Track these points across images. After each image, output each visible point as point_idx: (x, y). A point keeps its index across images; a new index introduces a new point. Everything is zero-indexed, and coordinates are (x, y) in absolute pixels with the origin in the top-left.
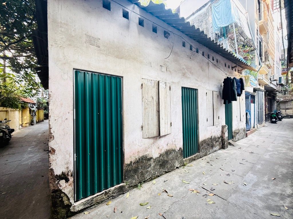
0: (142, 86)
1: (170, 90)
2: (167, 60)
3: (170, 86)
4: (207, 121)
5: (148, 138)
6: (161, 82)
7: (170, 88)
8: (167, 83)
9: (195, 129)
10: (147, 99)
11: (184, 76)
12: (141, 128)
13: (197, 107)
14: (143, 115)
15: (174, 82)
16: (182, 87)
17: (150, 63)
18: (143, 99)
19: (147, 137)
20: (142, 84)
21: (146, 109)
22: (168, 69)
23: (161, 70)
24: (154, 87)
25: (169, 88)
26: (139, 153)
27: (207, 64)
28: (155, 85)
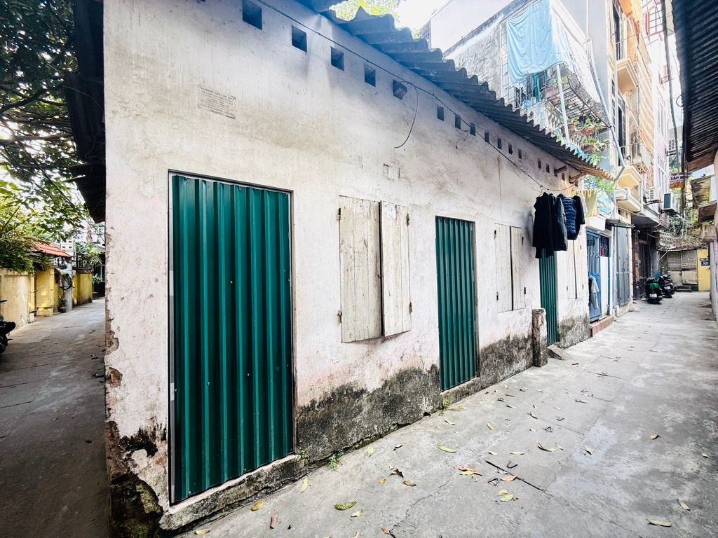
0: (340, 214)
1: (408, 224)
2: (400, 151)
3: (408, 215)
4: (498, 299)
5: (356, 342)
6: (385, 204)
7: (408, 220)
8: (401, 208)
9: (469, 320)
10: (352, 246)
11: (441, 189)
12: (338, 317)
13: (472, 266)
14: (342, 285)
15: (417, 206)
16: (437, 218)
17: (360, 158)
18: (342, 246)
19: (353, 339)
20: (340, 210)
21: (349, 270)
22: (403, 172)
23: (386, 175)
24: (368, 217)
25: (406, 220)
26: (332, 379)
27: (497, 162)
28: (372, 211)
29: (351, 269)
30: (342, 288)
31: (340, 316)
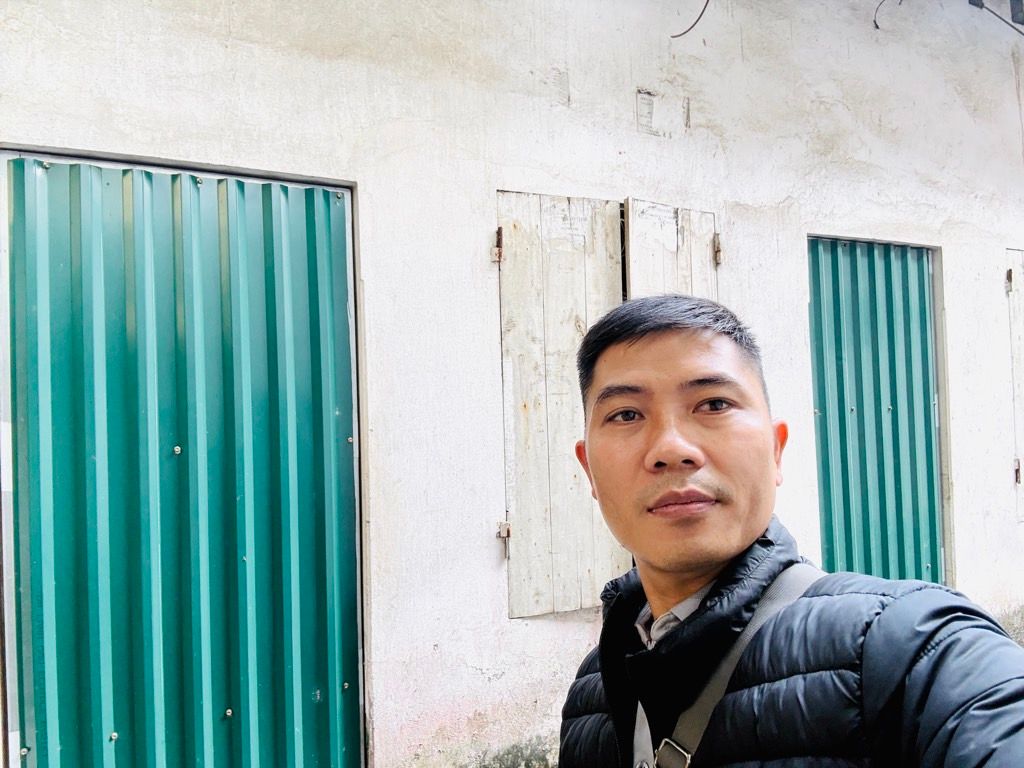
0: (499, 244)
1: (717, 264)
2: (691, 45)
3: (716, 235)
4: (1017, 479)
5: (554, 615)
6: (640, 206)
7: (717, 251)
8: (694, 216)
9: (925, 545)
10: (539, 335)
11: (824, 154)
12: (498, 543)
13: (931, 384)
14: (511, 448)
15: (746, 207)
16: (814, 242)
17: (562, 78)
18: (508, 338)
19: (545, 608)
20: (499, 232)
21: (530, 405)
22: (700, 109)
23: (644, 121)
24: (587, 250)
25: (709, 253)
26: (481, 727)
27: (1010, 65)
28: (599, 230)
29: (537, 404)
30: (511, 456)
31: (504, 537)
